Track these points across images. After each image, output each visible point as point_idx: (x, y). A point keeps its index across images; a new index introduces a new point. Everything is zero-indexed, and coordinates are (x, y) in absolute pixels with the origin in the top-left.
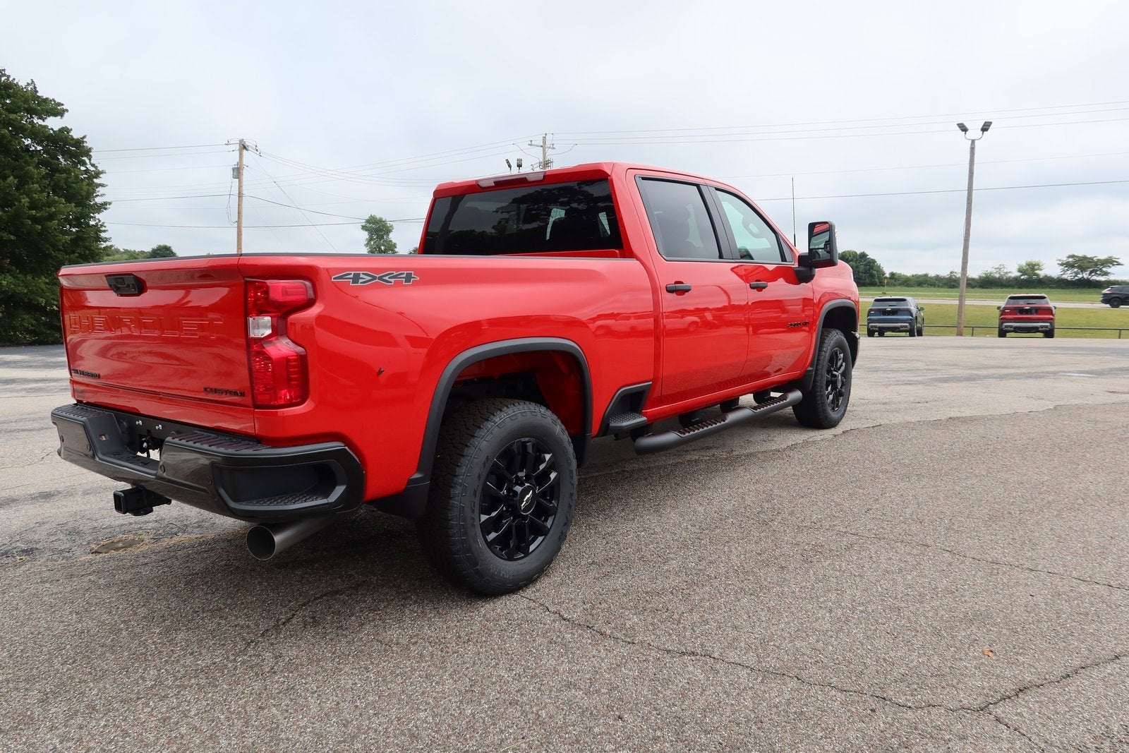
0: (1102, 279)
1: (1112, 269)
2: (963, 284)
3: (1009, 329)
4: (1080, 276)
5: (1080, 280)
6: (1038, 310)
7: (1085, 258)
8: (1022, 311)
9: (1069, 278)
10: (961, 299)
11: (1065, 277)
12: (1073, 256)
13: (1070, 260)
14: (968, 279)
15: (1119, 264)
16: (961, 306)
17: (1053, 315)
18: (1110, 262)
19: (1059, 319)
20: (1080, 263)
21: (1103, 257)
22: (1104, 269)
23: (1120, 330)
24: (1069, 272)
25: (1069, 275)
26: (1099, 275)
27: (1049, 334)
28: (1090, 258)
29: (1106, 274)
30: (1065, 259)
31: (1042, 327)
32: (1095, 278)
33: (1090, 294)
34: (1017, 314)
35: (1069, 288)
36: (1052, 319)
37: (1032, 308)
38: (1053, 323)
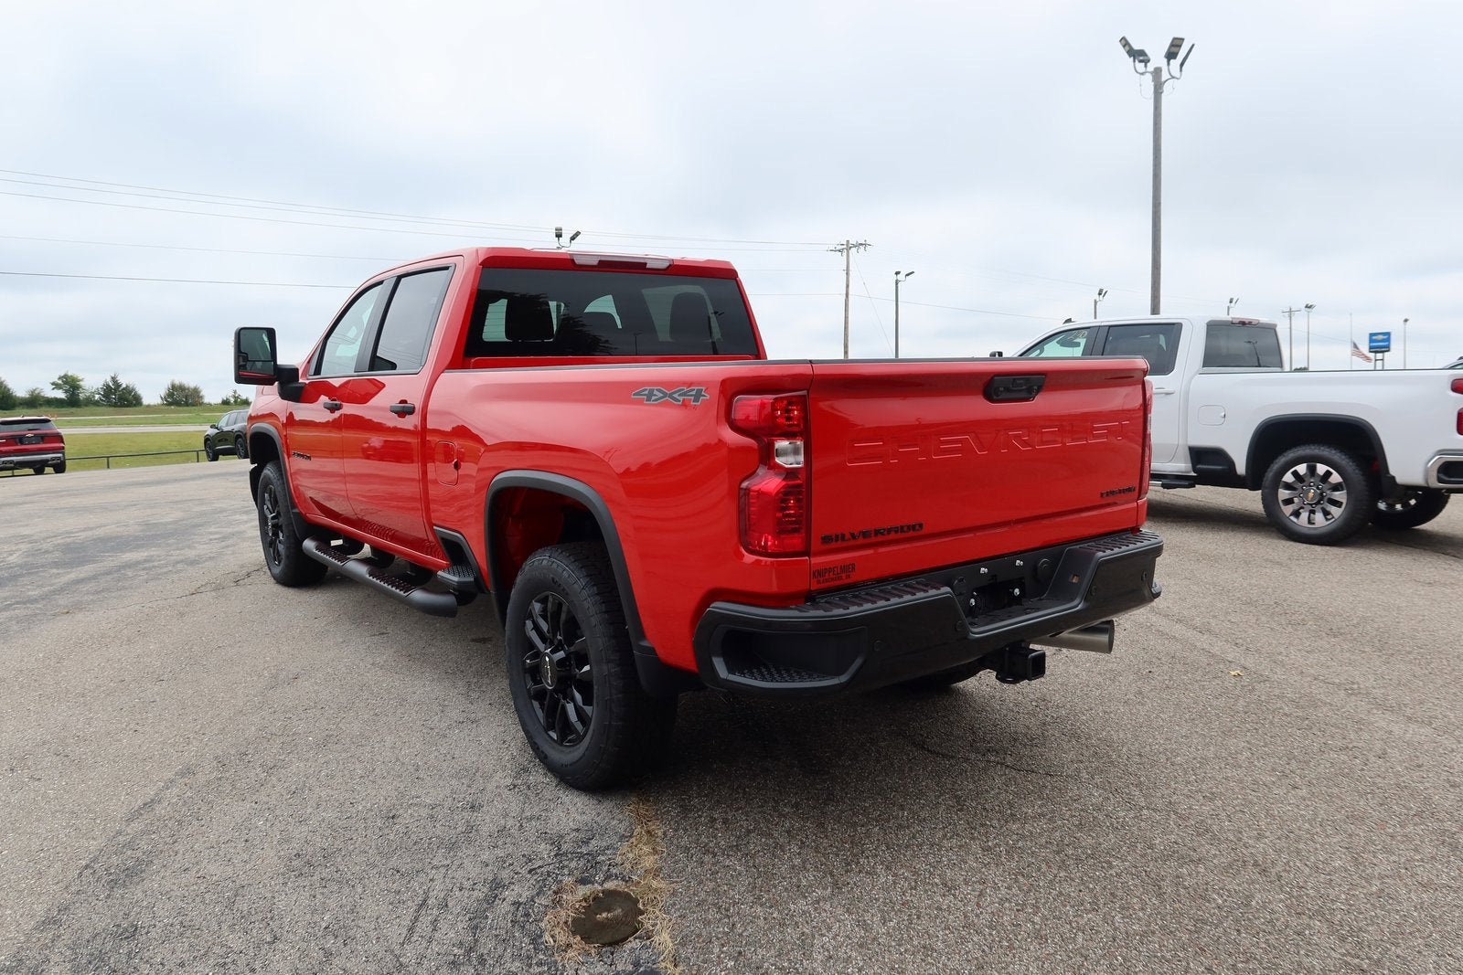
3: (8, 465)
6: (43, 438)
8: (20, 439)
17: (63, 443)
19: (70, 450)
23: (108, 457)
27: (60, 468)
31: (53, 459)
34: (17, 445)
36: (63, 448)
37: (35, 435)
38: (64, 454)
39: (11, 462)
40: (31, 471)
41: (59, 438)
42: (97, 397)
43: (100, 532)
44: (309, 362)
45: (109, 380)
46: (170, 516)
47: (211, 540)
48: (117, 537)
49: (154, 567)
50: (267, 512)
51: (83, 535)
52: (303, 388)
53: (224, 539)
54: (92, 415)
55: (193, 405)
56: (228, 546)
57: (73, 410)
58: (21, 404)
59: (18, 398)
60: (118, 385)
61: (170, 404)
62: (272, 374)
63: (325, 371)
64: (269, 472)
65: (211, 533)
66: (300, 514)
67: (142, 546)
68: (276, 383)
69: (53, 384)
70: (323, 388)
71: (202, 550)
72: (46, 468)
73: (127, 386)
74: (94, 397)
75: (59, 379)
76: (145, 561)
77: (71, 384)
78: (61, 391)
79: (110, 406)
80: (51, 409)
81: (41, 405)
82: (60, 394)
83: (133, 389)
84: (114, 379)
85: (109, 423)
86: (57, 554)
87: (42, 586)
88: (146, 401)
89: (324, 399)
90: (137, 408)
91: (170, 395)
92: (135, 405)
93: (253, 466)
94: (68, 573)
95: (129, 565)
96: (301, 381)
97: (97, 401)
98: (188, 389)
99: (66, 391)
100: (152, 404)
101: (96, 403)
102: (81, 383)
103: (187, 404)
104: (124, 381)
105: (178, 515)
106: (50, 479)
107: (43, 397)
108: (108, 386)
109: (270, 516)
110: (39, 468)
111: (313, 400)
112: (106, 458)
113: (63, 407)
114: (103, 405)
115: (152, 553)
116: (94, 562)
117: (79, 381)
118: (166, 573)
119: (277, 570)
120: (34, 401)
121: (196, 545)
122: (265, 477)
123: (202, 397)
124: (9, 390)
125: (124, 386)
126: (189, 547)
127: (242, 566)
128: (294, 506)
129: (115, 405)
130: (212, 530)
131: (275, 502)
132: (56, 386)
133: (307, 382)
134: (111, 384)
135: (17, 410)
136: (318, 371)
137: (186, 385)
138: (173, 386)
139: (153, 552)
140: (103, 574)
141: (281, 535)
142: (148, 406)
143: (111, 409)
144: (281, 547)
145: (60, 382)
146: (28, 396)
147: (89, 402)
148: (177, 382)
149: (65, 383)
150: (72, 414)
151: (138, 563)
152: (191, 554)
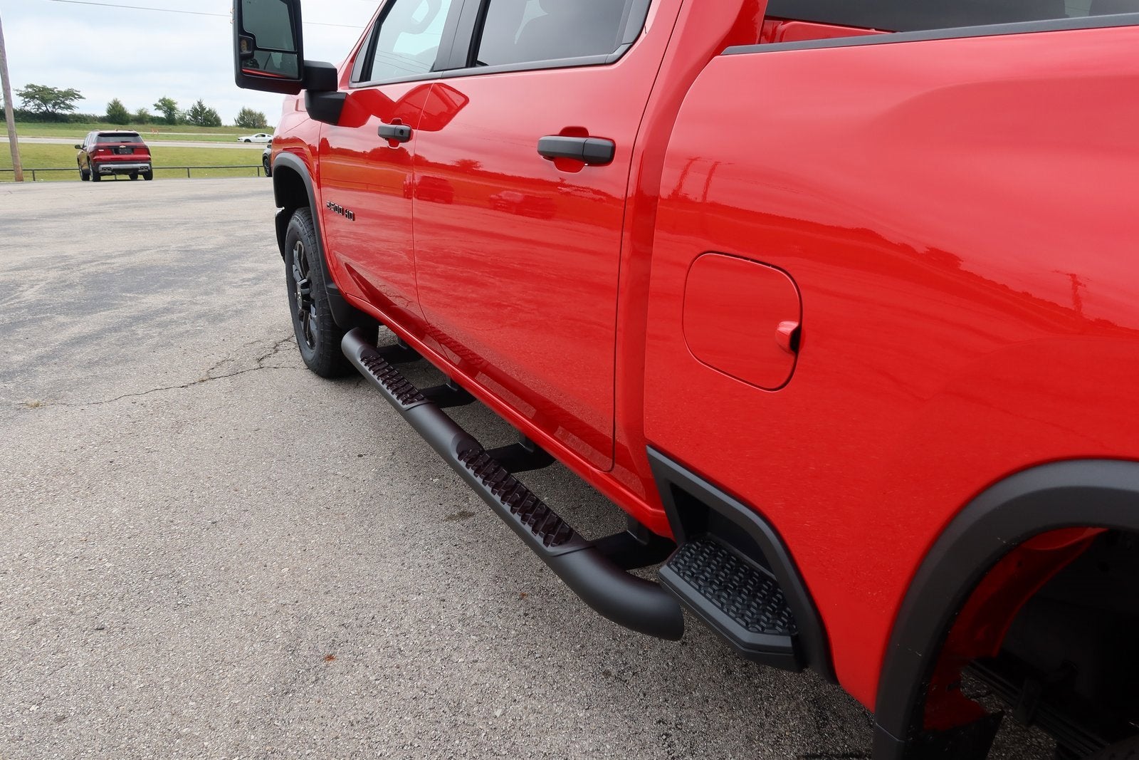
0: (67, 112)
1: (75, 103)
2: (10, 117)
3: (107, 171)
4: (44, 108)
5: (44, 113)
6: (133, 149)
7: (44, 89)
8: (116, 150)
9: (33, 111)
10: (12, 137)
11: (27, 108)
12: (32, 86)
13: (30, 90)
14: (15, 112)
15: (81, 97)
16: (13, 145)
17: (149, 154)
18: (71, 94)
19: (155, 160)
20: (42, 94)
21: (63, 89)
22: (67, 102)
23: (190, 168)
24: (32, 104)
25: (31, 107)
26: (64, 108)
27: (148, 176)
28: (51, 90)
29: (70, 107)
30: (23, 89)
31: (142, 168)
32: (59, 111)
33: (60, 128)
34: (112, 154)
35: (36, 122)
36: (150, 159)
37: (127, 147)
38: (150, 165)
39: (109, 169)
40: (128, 177)
41: (146, 150)
42: (188, 117)
43: (136, 260)
44: (352, 60)
45: (196, 104)
46: (212, 240)
47: (244, 280)
48: (150, 268)
49: (171, 322)
50: (297, 275)
51: (119, 261)
52: (343, 102)
53: (258, 280)
54: (185, 132)
55: (259, 128)
56: (260, 294)
57: (171, 127)
58: (132, 120)
59: (131, 115)
60: (203, 109)
61: (241, 126)
62: (296, 76)
63: (376, 76)
64: (297, 223)
65: (246, 270)
66: (338, 291)
67: (168, 285)
68: (303, 92)
69: (155, 105)
70: (372, 103)
71: (231, 296)
72: (139, 176)
73: (210, 110)
74: (185, 117)
75: (160, 101)
76: (167, 310)
77: (168, 106)
78: (161, 111)
79: (198, 125)
80: (155, 126)
81: (147, 122)
82: (161, 114)
83: (214, 113)
84: (200, 103)
85: (196, 139)
86: (79, 290)
87: (33, 345)
88: (224, 123)
89: (374, 121)
90: (218, 128)
91: (242, 118)
92: (216, 126)
93: (280, 210)
94: (73, 323)
95: (142, 318)
96: (340, 90)
97: (188, 121)
98: (255, 114)
99: (165, 112)
100: (228, 125)
101: (188, 123)
102: (176, 106)
103: (254, 127)
104: (208, 105)
105: (221, 239)
106: (141, 184)
107: (148, 115)
108: (196, 109)
109: (299, 284)
110: (134, 175)
111: (357, 122)
112: (187, 169)
113: (163, 124)
114: (192, 124)
115: (177, 297)
116: (108, 306)
117: (174, 103)
118: (181, 335)
119: (311, 354)
120: (142, 119)
121: (227, 288)
122: (292, 229)
123: (265, 122)
124: (123, 109)
125: (207, 109)
126: (219, 291)
127: (270, 331)
128: (330, 279)
129: (201, 125)
130: (248, 265)
131: (305, 267)
132: (158, 107)
133: (350, 92)
134: (198, 108)
135: (130, 125)
136: (366, 75)
137: (254, 111)
138: (244, 111)
139: (179, 295)
140: (110, 330)
141: (313, 309)
142: (226, 127)
143: (199, 127)
144: (313, 327)
145: (160, 104)
146: (137, 114)
147: (182, 121)
148: (247, 109)
149: (164, 105)
150: (170, 130)
151: (158, 313)
152: (217, 302)
